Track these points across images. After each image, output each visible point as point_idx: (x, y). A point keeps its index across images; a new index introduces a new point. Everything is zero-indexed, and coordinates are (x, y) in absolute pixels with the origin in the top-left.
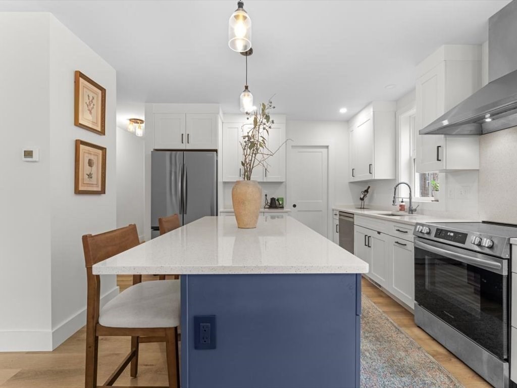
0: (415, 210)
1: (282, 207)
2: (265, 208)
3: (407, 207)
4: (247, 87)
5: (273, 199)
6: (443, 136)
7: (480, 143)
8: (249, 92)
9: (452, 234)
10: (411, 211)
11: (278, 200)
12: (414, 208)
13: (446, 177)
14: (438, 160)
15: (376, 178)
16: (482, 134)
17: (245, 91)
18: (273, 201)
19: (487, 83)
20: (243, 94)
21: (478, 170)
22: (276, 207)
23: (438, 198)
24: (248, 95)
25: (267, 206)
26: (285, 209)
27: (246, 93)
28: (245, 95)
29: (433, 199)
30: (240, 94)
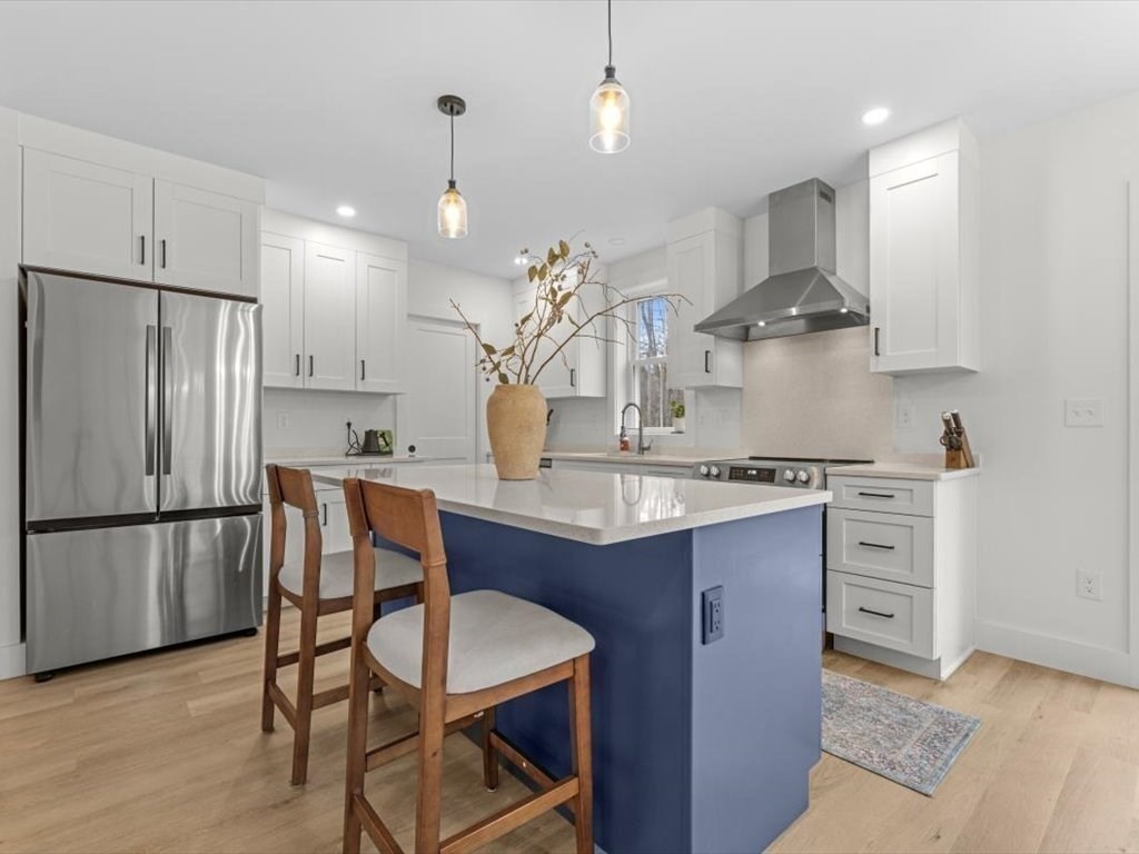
0: (648, 448)
1: (390, 453)
2: (347, 455)
3: (634, 444)
4: (452, 184)
5: (370, 435)
6: (713, 337)
7: (743, 352)
8: (459, 193)
9: (754, 472)
10: (642, 450)
11: (383, 435)
12: (646, 445)
13: (696, 397)
14: (707, 371)
15: (582, 395)
16: (747, 340)
17: (448, 192)
18: (372, 438)
19: (767, 277)
20: (444, 198)
21: (740, 389)
22: (379, 453)
23: (683, 428)
24: (456, 201)
25: (352, 452)
26: (396, 456)
27: (452, 197)
28: (449, 201)
29: (673, 429)
30: (439, 198)
